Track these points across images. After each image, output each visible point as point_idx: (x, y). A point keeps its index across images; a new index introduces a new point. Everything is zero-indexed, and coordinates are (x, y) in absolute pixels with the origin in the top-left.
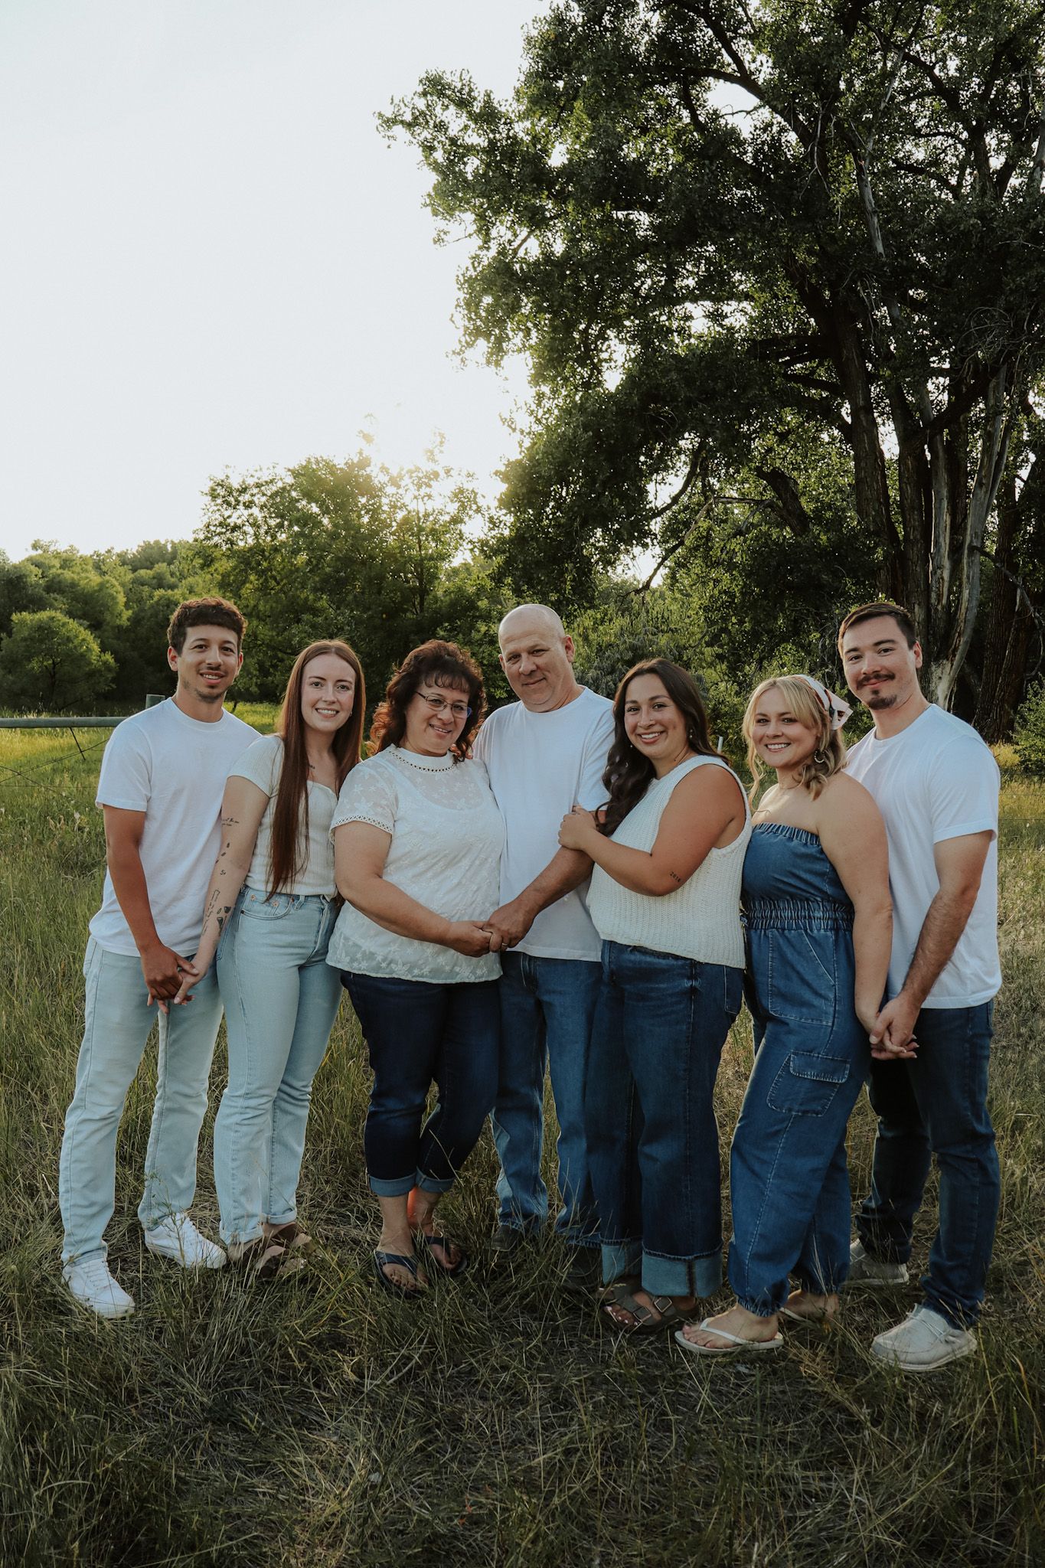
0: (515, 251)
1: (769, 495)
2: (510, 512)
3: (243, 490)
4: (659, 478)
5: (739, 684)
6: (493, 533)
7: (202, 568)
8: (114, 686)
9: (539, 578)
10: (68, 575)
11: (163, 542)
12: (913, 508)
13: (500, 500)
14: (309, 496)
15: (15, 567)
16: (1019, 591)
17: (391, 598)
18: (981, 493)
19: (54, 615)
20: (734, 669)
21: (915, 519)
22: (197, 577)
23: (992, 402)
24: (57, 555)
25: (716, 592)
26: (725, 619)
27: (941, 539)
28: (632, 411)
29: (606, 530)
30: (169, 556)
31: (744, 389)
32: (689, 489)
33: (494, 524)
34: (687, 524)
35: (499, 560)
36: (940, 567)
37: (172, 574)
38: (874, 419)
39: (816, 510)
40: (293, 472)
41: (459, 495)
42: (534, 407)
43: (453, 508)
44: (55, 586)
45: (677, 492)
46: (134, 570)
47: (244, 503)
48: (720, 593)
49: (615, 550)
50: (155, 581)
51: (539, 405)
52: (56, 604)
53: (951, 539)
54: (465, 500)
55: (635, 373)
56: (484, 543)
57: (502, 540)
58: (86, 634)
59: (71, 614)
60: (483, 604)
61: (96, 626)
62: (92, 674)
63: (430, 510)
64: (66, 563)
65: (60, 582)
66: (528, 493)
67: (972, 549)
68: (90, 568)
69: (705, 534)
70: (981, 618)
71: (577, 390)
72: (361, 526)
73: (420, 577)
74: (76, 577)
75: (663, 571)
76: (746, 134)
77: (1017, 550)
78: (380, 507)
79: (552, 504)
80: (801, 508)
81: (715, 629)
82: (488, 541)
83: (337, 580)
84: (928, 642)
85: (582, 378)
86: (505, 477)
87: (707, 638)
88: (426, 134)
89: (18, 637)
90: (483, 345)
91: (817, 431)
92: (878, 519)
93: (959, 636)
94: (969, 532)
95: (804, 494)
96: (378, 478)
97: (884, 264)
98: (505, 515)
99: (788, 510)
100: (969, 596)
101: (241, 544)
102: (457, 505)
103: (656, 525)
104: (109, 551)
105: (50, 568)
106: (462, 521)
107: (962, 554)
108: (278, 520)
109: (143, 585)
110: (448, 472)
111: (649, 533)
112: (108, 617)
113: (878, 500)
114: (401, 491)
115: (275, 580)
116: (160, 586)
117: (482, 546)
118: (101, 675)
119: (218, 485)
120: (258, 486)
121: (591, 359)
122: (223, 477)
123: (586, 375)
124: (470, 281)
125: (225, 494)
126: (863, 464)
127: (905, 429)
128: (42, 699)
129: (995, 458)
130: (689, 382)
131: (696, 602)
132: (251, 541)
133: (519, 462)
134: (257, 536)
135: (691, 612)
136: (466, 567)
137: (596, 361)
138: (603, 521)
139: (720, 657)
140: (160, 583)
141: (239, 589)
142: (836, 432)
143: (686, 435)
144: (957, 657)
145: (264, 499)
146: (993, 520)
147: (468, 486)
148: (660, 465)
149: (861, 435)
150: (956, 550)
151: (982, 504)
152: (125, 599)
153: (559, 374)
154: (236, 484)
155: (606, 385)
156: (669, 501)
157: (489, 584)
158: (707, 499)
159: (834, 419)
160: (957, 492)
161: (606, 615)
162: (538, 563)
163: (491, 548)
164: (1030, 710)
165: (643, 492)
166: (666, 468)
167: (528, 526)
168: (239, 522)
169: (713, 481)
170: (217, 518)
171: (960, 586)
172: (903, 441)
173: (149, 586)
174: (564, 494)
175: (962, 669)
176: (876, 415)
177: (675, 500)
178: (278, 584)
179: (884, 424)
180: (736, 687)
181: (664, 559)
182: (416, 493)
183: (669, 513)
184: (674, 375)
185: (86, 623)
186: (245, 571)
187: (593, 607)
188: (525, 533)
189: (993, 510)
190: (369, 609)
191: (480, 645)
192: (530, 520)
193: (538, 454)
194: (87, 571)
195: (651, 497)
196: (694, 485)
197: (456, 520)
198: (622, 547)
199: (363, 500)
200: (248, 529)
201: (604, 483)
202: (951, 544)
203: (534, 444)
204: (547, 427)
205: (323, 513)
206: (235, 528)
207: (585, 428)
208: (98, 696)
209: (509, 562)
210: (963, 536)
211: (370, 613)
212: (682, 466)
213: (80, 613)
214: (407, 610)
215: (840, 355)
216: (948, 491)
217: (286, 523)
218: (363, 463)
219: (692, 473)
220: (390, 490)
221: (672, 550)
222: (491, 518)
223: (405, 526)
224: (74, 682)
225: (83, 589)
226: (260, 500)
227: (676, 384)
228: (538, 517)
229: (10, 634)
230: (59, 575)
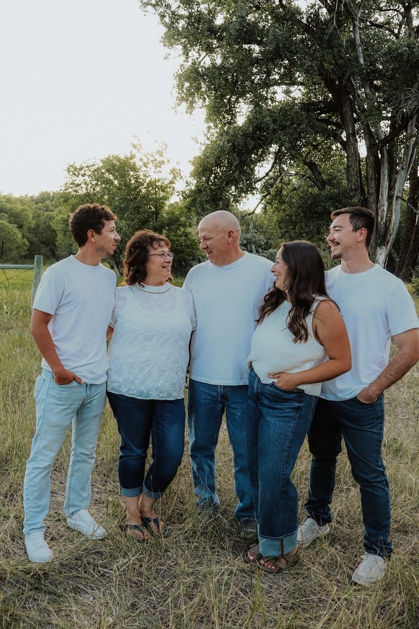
0: (200, 63)
1: (309, 172)
2: (195, 179)
3: (81, 169)
4: (261, 164)
6: (187, 188)
7: (63, 202)
8: (28, 253)
9: (207, 208)
10: (9, 205)
11: (49, 192)
12: (372, 179)
13: (191, 173)
14: (108, 171)
16: (417, 216)
17: (143, 216)
18: (403, 172)
19: (3, 222)
21: (373, 184)
22: (63, 207)
23: (409, 132)
24: (5, 197)
25: (284, 215)
27: (384, 193)
28: (249, 134)
29: (237, 188)
30: (52, 198)
31: (299, 125)
32: (273, 169)
34: (272, 186)
35: (190, 199)
36: (383, 205)
37: (52, 206)
38: (356, 139)
39: (329, 179)
40: (102, 161)
41: (173, 171)
42: (206, 133)
43: (171, 177)
44: (3, 210)
45: (268, 171)
46: (37, 203)
47: (82, 174)
49: (240, 195)
50: (45, 208)
51: (208, 132)
52: (3, 217)
53: (389, 193)
54: (175, 173)
55: (251, 118)
56: (183, 192)
57: (191, 191)
58: (16, 231)
59: (10, 222)
60: (183, 219)
61: (20, 227)
62: (18, 247)
63: (160, 178)
64: (9, 200)
65: (5, 208)
66: (202, 171)
67: (398, 198)
68: (18, 202)
69: (280, 190)
70: (400, 228)
71: (225, 125)
72: (131, 184)
73: (156, 207)
74: (12, 206)
75: (261, 206)
76: (303, 9)
77: (417, 198)
78: (139, 176)
79: (213, 175)
80: (322, 178)
81: (283, 231)
82: (185, 192)
83: (120, 208)
84: (377, 238)
85: (228, 119)
86: (193, 164)
88: (161, 10)
90: (184, 105)
91: (330, 144)
92: (356, 183)
93: (390, 236)
94: (396, 190)
95: (324, 172)
96: (139, 164)
97: (363, 69)
98: (193, 180)
99: (317, 180)
100: (396, 218)
101: (80, 192)
102: (172, 176)
103: (258, 185)
104: (26, 195)
106: (174, 183)
107: (393, 199)
108: (96, 182)
109: (40, 210)
110: (168, 161)
111: (255, 188)
112: (25, 223)
113: (357, 175)
114: (148, 169)
116: (47, 210)
117: (183, 193)
118: (22, 248)
120: (88, 167)
121: (232, 111)
122: (73, 163)
123: (230, 119)
124: (180, 76)
125: (74, 171)
126: (350, 159)
127: (370, 144)
129: (409, 157)
130: (275, 121)
131: (274, 219)
132: (84, 191)
133: (199, 157)
134: (87, 189)
135: (273, 224)
136: (177, 203)
137: (234, 112)
138: (236, 182)
142: (339, 145)
143: (273, 145)
144: (389, 245)
145: (90, 172)
146: (407, 185)
147: (177, 167)
148: (261, 158)
149: (350, 146)
150: (390, 197)
151: (403, 177)
152: (32, 216)
153: (218, 118)
154: (78, 167)
155: (238, 123)
156: (265, 175)
157: (186, 210)
158: (281, 174)
159: (337, 138)
160: (392, 173)
162: (207, 201)
163: (186, 195)
165: (253, 170)
166: (264, 160)
167: (203, 185)
168: (79, 183)
169: (284, 166)
170: (70, 181)
171: (391, 214)
172: (369, 149)
173: (43, 210)
174: (218, 171)
175: (390, 251)
176: (357, 137)
177: (267, 174)
179: (360, 141)
181: (262, 200)
182: (155, 170)
183: (264, 180)
184: (268, 118)
185: (16, 226)
188: (201, 188)
189: (407, 180)
190: (134, 220)
191: (181, 237)
192: (204, 182)
193: (207, 153)
194: (17, 203)
195: (256, 173)
196: (275, 168)
197: (171, 182)
198: (243, 195)
199: (132, 173)
200: (83, 185)
201: (236, 166)
202: (388, 195)
203: (206, 149)
204: (212, 141)
205: (115, 179)
206: (78, 185)
207: (229, 142)
208: (21, 257)
209: (194, 201)
210: (394, 191)
211: (134, 222)
212: (271, 159)
213: (13, 222)
214: (150, 221)
215: (342, 110)
216: (388, 171)
217: (99, 183)
218: (133, 157)
219: (275, 163)
220: (143, 169)
221: (265, 197)
222: (187, 181)
223: (150, 184)
224: (11, 250)
225: (15, 211)
226: (89, 173)
227: (269, 122)
228: (208, 180)
230: (5, 205)
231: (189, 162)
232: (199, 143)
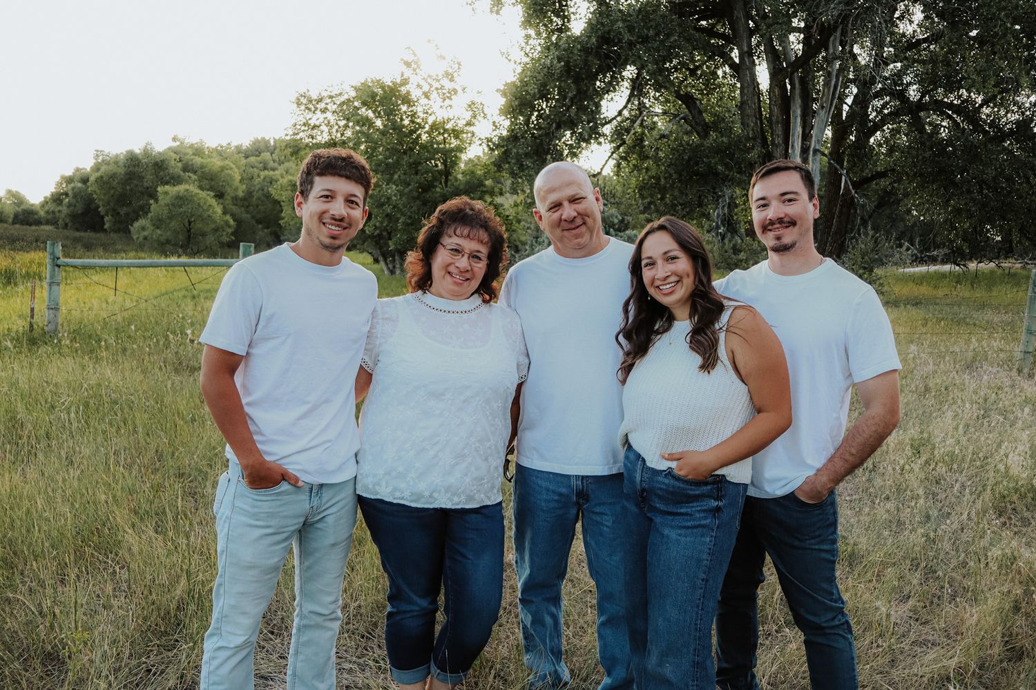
1: (683, 111)
2: (508, 118)
3: (320, 100)
4: (610, 97)
6: (495, 133)
7: (292, 155)
8: (233, 238)
10: (198, 160)
11: (267, 139)
12: (778, 122)
13: (500, 110)
14: (364, 104)
15: (160, 153)
16: (843, 178)
17: (425, 178)
18: (822, 113)
19: (189, 187)
21: (780, 130)
22: (290, 162)
23: (831, 51)
24: (192, 146)
25: (648, 177)
27: (796, 144)
28: (592, 48)
29: (573, 132)
30: (272, 148)
31: (668, 36)
32: (630, 106)
34: (628, 131)
35: (500, 151)
37: (274, 161)
38: (754, 61)
39: (714, 122)
40: (355, 88)
41: (471, 105)
42: (523, 45)
43: (468, 116)
44: (189, 168)
45: (622, 107)
46: (247, 157)
47: (321, 110)
48: (650, 177)
49: (579, 146)
50: (261, 165)
51: (527, 43)
52: (190, 180)
53: (803, 144)
54: (476, 110)
55: (594, 22)
56: (489, 140)
57: (501, 138)
58: (213, 202)
59: (201, 188)
60: (489, 183)
61: (220, 196)
62: (217, 229)
63: (451, 117)
64: (198, 151)
65: (193, 165)
66: (519, 105)
67: (816, 152)
68: (214, 155)
69: (640, 137)
71: (554, 34)
72: (404, 126)
73: (445, 163)
74: (204, 162)
75: (612, 163)
77: (843, 152)
78: (417, 113)
79: (536, 114)
80: (704, 120)
81: (646, 202)
82: (491, 139)
83: (387, 165)
85: (557, 25)
86: (504, 94)
87: (641, 208)
89: (161, 202)
91: (715, 68)
92: (755, 129)
94: (813, 139)
95: (706, 111)
96: (415, 94)
98: (504, 120)
99: (696, 122)
101: (319, 138)
102: (471, 113)
103: (607, 130)
104: (229, 144)
105: (185, 155)
106: (473, 124)
107: (809, 154)
108: (345, 122)
109: (253, 168)
110: (464, 89)
111: (602, 135)
112: (228, 190)
113: (755, 116)
114: (431, 103)
116: (265, 168)
117: (488, 141)
118: (223, 231)
119: (302, 96)
120: (331, 97)
121: (563, 11)
122: (305, 91)
123: (560, 23)
125: (308, 103)
126: (746, 91)
127: (774, 68)
128: (181, 247)
129: (832, 89)
130: (630, 29)
131: (633, 183)
132: (326, 137)
133: (513, 83)
134: (330, 134)
135: (629, 191)
136: (478, 158)
137: (566, 14)
138: (572, 125)
140: (265, 166)
142: (727, 69)
143: (628, 67)
145: (335, 106)
146: (829, 133)
147: (478, 100)
148: (610, 87)
149: (743, 71)
150: (805, 151)
151: (822, 121)
152: (239, 178)
153: (541, 21)
154: (314, 97)
155: (573, 31)
156: (616, 114)
157: (494, 169)
159: (727, 59)
160: (807, 114)
163: (494, 144)
165: (598, 106)
166: (615, 90)
167: (520, 128)
168: (317, 123)
169: (646, 101)
170: (302, 119)
172: (773, 77)
173: (258, 168)
174: (544, 107)
176: (755, 58)
177: (620, 113)
179: (760, 64)
182: (442, 104)
183: (615, 122)
184: (620, 24)
185: (212, 194)
188: (517, 133)
189: (829, 126)
190: (409, 185)
192: (521, 124)
193: (526, 77)
194: (213, 157)
195: (603, 110)
196: (633, 104)
197: (469, 124)
198: (584, 145)
199: (404, 108)
200: (324, 128)
201: (572, 100)
202: (802, 147)
203: (524, 70)
204: (533, 59)
205: (377, 117)
206: (315, 127)
207: (559, 59)
208: (222, 245)
209: (506, 154)
210: (811, 142)
211: (410, 187)
212: (624, 90)
213: (207, 187)
214: (436, 186)
215: (732, 14)
216: (801, 111)
217: (351, 124)
218: (405, 82)
219: (631, 96)
220: (423, 101)
221: (618, 148)
222: (494, 122)
223: (434, 127)
224: (204, 235)
225: (210, 170)
226: (332, 107)
227: (622, 30)
228: (527, 122)
229: (157, 201)
230: (192, 160)
231: (497, 91)
232: (512, 62)
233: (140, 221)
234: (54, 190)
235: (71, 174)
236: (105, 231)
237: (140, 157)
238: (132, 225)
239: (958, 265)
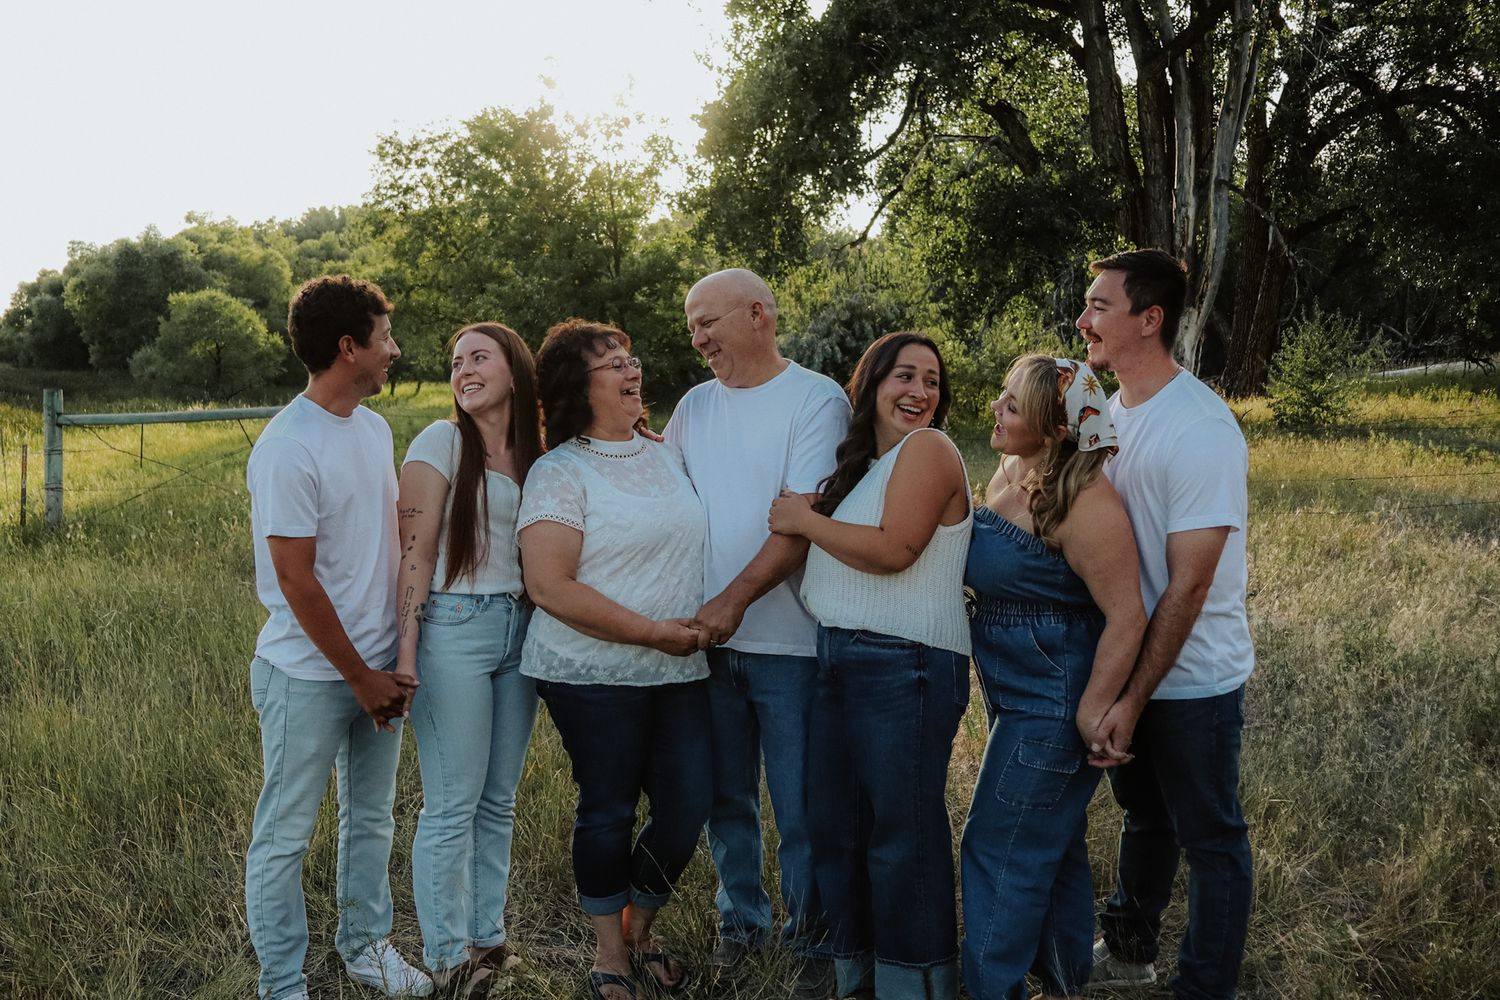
1: (995, 130)
2: (710, 161)
3: (415, 147)
4: (874, 116)
5: (968, 342)
6: (692, 185)
7: (374, 235)
8: (285, 370)
9: (745, 233)
10: (226, 249)
11: (329, 208)
12: (1154, 139)
13: (699, 148)
14: (486, 150)
15: (168, 242)
16: (1271, 228)
17: (583, 262)
18: (1229, 120)
19: (215, 294)
20: (961, 326)
21: (1156, 152)
22: (370, 246)
23: (1239, 17)
24: (214, 228)
25: (940, 241)
26: (950, 271)
27: (1186, 174)
28: (841, 41)
29: (817, 177)
30: (337, 224)
31: (964, 13)
32: (907, 127)
33: (693, 174)
34: (905, 167)
35: (702, 213)
36: (1185, 205)
37: (342, 244)
38: (1109, 41)
39: (1047, 147)
40: (468, 124)
41: (653, 143)
42: (732, 41)
43: (647, 159)
44: (213, 262)
45: (893, 131)
46: (300, 241)
47: (416, 162)
48: (944, 242)
49: (826, 197)
50: (323, 252)
51: (737, 38)
52: (216, 281)
53: (1198, 172)
54: (660, 149)
56: (683, 197)
57: (702, 192)
58: (253, 314)
59: (233, 292)
60: (684, 264)
61: (261, 304)
62: (260, 358)
63: (622, 163)
65: (219, 257)
66: (728, 139)
67: (1219, 183)
68: (251, 240)
69: (925, 177)
70: (1230, 259)
71: (779, 21)
72: (546, 183)
73: (613, 237)
74: (236, 251)
75: (882, 220)
77: (1269, 182)
78: (566, 159)
79: (756, 150)
80: (1031, 144)
81: (939, 283)
82: (686, 194)
83: (522, 244)
85: (785, 6)
86: (703, 122)
87: (931, 293)
89: (176, 320)
91: (1047, 56)
92: (1115, 153)
93: (1207, 280)
94: (1215, 164)
95: (1033, 128)
96: (563, 129)
98: (705, 164)
99: (1016, 148)
100: (1217, 237)
101: (416, 207)
102: (652, 154)
103: (871, 170)
104: (271, 220)
105: (207, 242)
106: (657, 173)
107: (1208, 189)
108: (455, 179)
109: (310, 257)
110: (639, 118)
111: (863, 178)
112: (274, 294)
113: (1115, 132)
114: (589, 141)
115: (455, 245)
116: (329, 257)
117: (681, 199)
118: (271, 360)
119: (387, 142)
120: (431, 141)
122: (392, 134)
123: (788, 2)
125: (394, 152)
126: (1098, 93)
127: (1144, 52)
128: (207, 387)
129: (1244, 80)
131: (917, 253)
132: (426, 204)
133: (719, 104)
134: (432, 198)
135: (913, 265)
136: (665, 223)
138: (813, 165)
139: (946, 313)
140: (328, 254)
141: (416, 257)
142: (1068, 57)
143: (902, 67)
144: (1205, 304)
145: (439, 155)
146: (1242, 151)
147: (662, 133)
148: (874, 101)
149: (1094, 60)
150: (1201, 185)
151: (1230, 133)
152: (291, 274)
153: (758, 2)
154: (406, 142)
155: (811, 13)
156: (885, 142)
157: (691, 242)
158: (926, 137)
159: (1064, 42)
160: (1203, 121)
161: (819, 271)
162: (743, 217)
163: (691, 203)
164: (1284, 359)
165: (855, 133)
166: (881, 104)
167: (731, 176)
168: (412, 183)
169: (932, 116)
170: (388, 179)
171: (1207, 225)
172: (1141, 64)
173: (317, 257)
174: (769, 138)
175: (1210, 317)
176: (1111, 36)
177: (892, 140)
178: (459, 250)
179: (1120, 46)
180: (964, 346)
181: (882, 206)
182: (606, 143)
183: (885, 155)
185: (251, 302)
186: (421, 237)
187: (805, 263)
188: (727, 183)
189: (1242, 139)
190: (559, 275)
192: (732, 168)
193: (738, 94)
194: (247, 243)
195: (864, 138)
196: (912, 122)
197: (651, 172)
198: (835, 195)
199: (547, 153)
200: (424, 191)
201: (813, 124)
202: (1196, 178)
203: (734, 83)
204: (748, 63)
205: (504, 170)
206: (408, 190)
207: (790, 62)
208: (271, 382)
209: (711, 217)
210: (1210, 169)
211: (561, 279)
212: (898, 101)
213: (243, 291)
214: (602, 274)
216: (1193, 119)
217: (464, 182)
218: (546, 112)
219: (908, 113)
220: (577, 140)
221: (891, 197)
222: (690, 168)
223: (596, 180)
224: (241, 367)
225: (245, 264)
226: (435, 157)
227: (888, 9)
228: (742, 165)
229: (168, 317)
230: (217, 250)
231: (692, 118)
232: (715, 70)
233: (143, 350)
234: (10, 307)
235: (35, 280)
236: (90, 367)
237: (140, 249)
238: (131, 357)
239: (1475, 361)
